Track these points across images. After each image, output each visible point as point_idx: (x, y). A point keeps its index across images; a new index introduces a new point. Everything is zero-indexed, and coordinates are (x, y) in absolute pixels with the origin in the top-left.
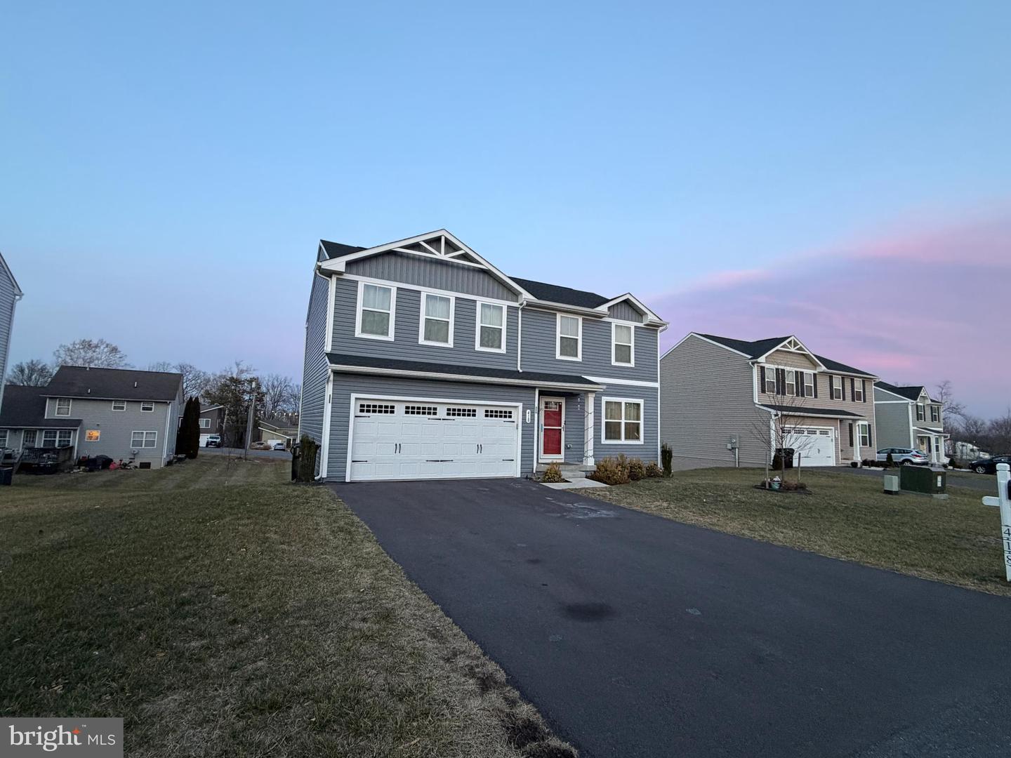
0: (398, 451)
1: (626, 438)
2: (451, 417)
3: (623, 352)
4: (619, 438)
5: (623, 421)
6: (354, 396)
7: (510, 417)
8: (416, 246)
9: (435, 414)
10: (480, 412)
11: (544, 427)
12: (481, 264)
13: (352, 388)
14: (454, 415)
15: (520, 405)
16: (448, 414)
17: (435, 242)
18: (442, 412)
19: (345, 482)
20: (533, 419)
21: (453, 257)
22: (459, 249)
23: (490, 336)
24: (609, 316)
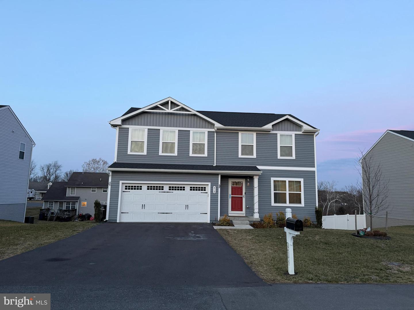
0: (143, 208)
1: (290, 202)
2: (171, 191)
3: (286, 150)
4: (285, 202)
5: (287, 192)
6: (121, 182)
7: (205, 190)
8: (156, 108)
9: (163, 189)
10: (187, 188)
11: (231, 196)
12: (190, 112)
13: (121, 178)
14: (173, 190)
15: (209, 184)
16: (170, 189)
17: (165, 104)
18: (166, 188)
19: (117, 223)
20: (217, 191)
21: (174, 111)
22: (178, 106)
23: (198, 148)
24: (273, 130)
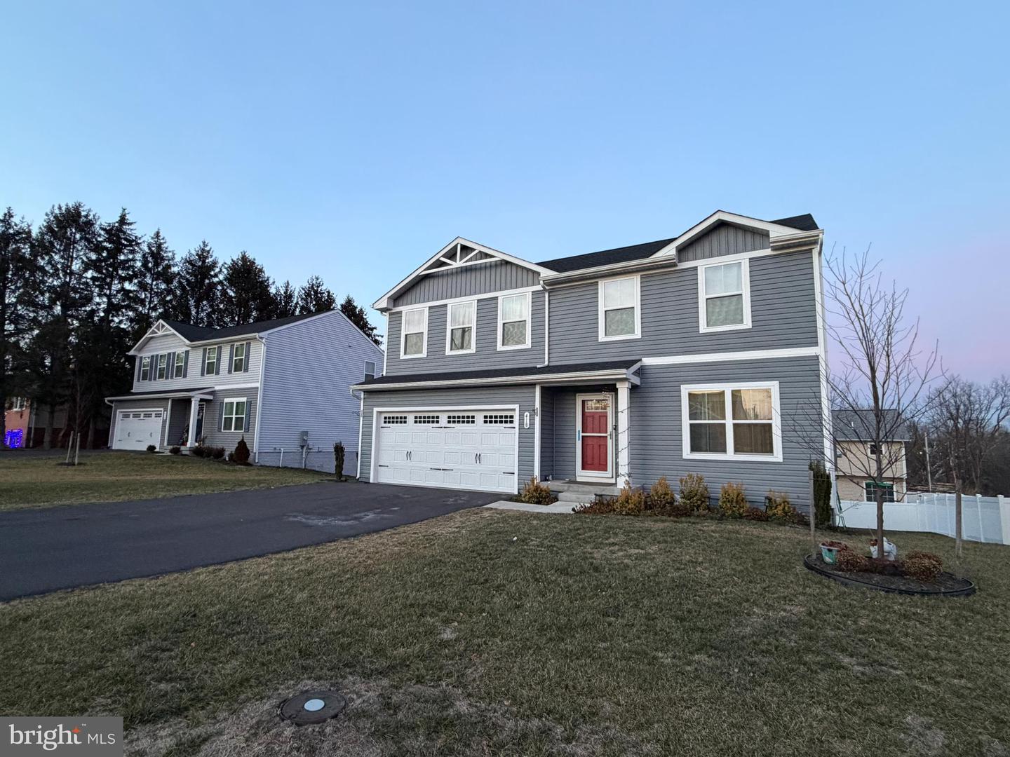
0: (408, 458)
1: (737, 450)
2: (452, 425)
4: (724, 450)
5: (729, 422)
6: (376, 409)
7: (511, 422)
8: (440, 264)
9: (438, 422)
10: (479, 418)
11: (581, 434)
12: (494, 257)
13: (375, 403)
14: (454, 422)
15: (516, 407)
16: (449, 422)
17: (451, 255)
18: (443, 420)
19: (369, 483)
20: (532, 424)
21: (466, 262)
22: (473, 250)
